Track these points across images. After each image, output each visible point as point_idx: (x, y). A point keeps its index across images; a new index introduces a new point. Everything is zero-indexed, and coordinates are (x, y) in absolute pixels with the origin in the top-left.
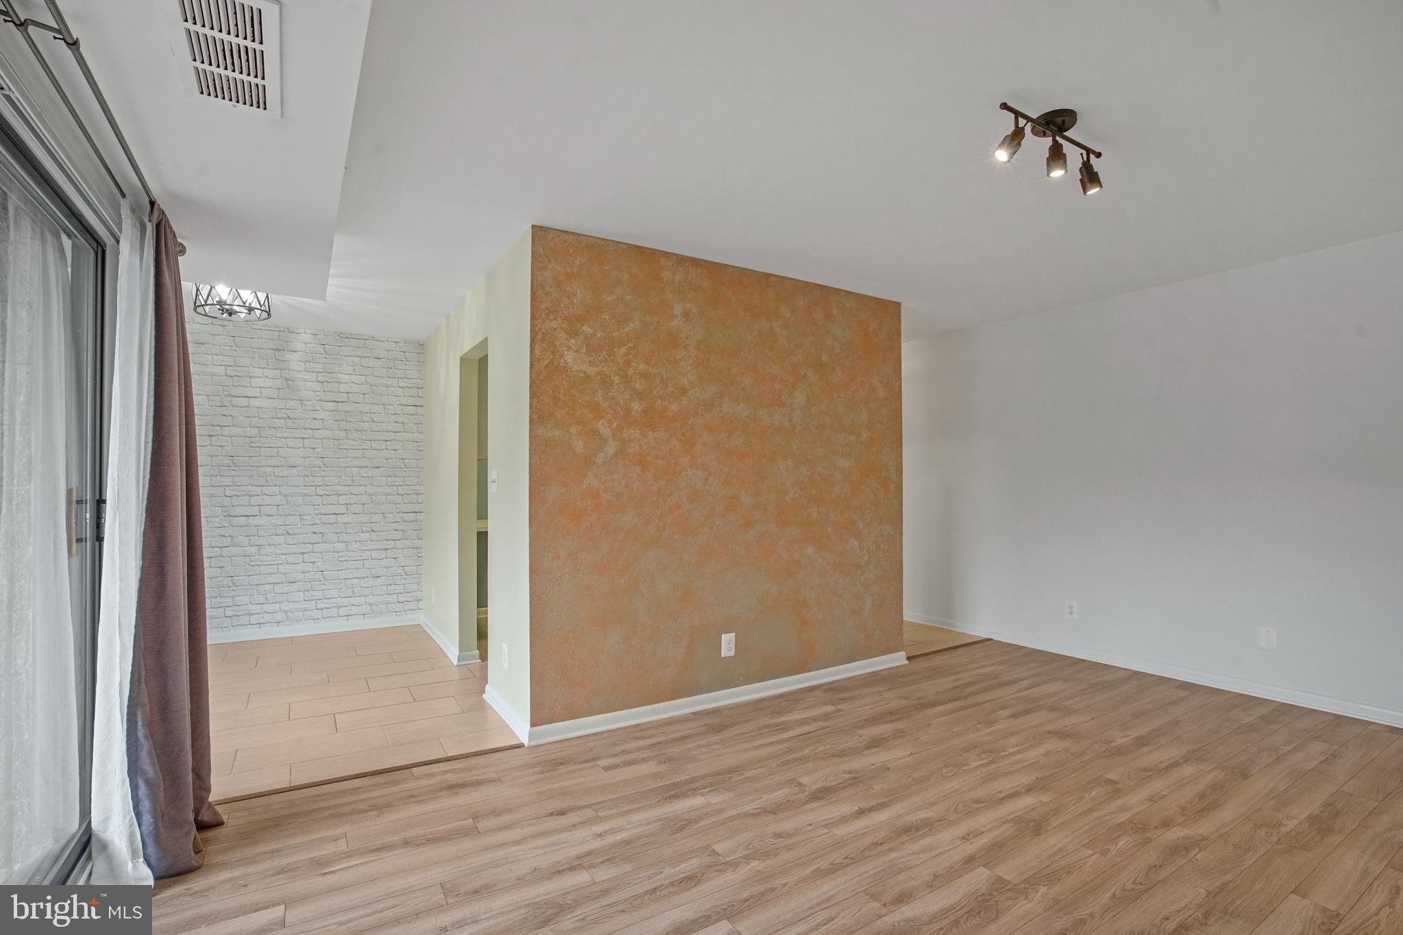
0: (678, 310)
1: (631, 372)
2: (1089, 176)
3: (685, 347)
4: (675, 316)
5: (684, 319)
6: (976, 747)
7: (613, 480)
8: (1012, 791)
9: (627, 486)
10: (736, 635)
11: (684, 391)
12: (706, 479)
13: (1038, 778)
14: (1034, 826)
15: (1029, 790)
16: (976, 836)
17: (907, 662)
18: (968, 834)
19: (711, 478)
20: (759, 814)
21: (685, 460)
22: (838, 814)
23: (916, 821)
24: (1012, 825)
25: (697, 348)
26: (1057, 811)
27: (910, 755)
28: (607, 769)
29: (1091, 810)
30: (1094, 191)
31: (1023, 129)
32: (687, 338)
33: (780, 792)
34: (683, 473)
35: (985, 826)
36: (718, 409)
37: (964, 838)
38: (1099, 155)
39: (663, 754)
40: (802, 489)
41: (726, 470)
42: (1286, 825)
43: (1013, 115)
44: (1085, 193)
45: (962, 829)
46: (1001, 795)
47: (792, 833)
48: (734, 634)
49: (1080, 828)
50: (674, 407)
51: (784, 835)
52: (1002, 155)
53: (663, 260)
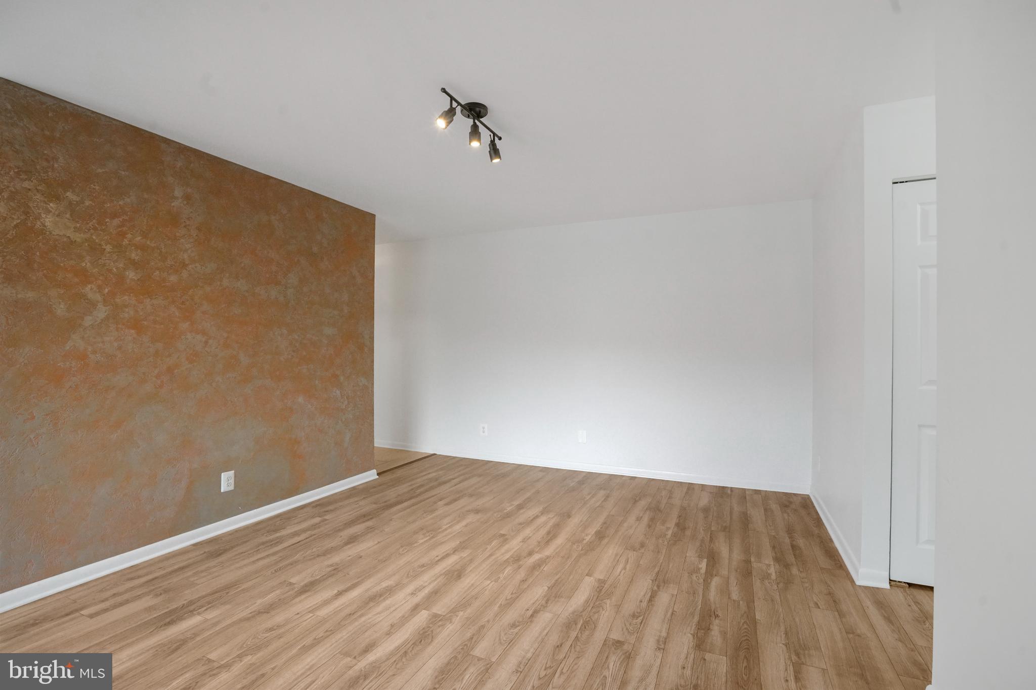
0: (178, 192)
1: (126, 242)
2: (494, 151)
3: (185, 226)
4: (177, 198)
5: (185, 202)
6: (422, 529)
7: (103, 342)
8: (445, 554)
9: (120, 348)
10: (235, 473)
11: (184, 265)
12: (206, 342)
13: (460, 542)
14: (456, 574)
15: (455, 551)
16: (420, 591)
17: (378, 477)
18: (415, 591)
19: (211, 341)
20: (253, 617)
21: (185, 326)
22: (321, 599)
23: (380, 590)
24: (443, 577)
25: (199, 229)
26: (471, 561)
27: (377, 544)
28: (91, 616)
29: (491, 555)
30: (496, 161)
31: (455, 109)
32: (188, 219)
33: (274, 593)
34: (183, 337)
35: (427, 582)
36: (219, 283)
37: (412, 594)
38: (500, 139)
39: (161, 587)
40: (294, 351)
41: (225, 335)
42: (585, 539)
43: (449, 98)
44: (491, 161)
45: (411, 588)
46: (437, 558)
47: (282, 624)
48: (233, 471)
49: (484, 568)
50: (173, 278)
51: (275, 628)
52: (441, 123)
53: (163, 146)
